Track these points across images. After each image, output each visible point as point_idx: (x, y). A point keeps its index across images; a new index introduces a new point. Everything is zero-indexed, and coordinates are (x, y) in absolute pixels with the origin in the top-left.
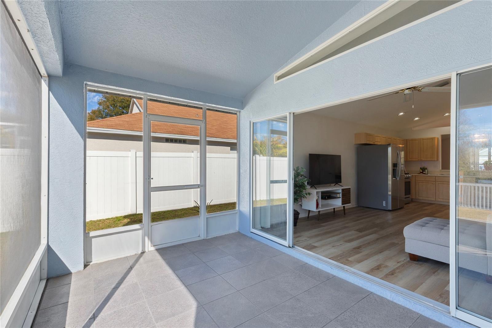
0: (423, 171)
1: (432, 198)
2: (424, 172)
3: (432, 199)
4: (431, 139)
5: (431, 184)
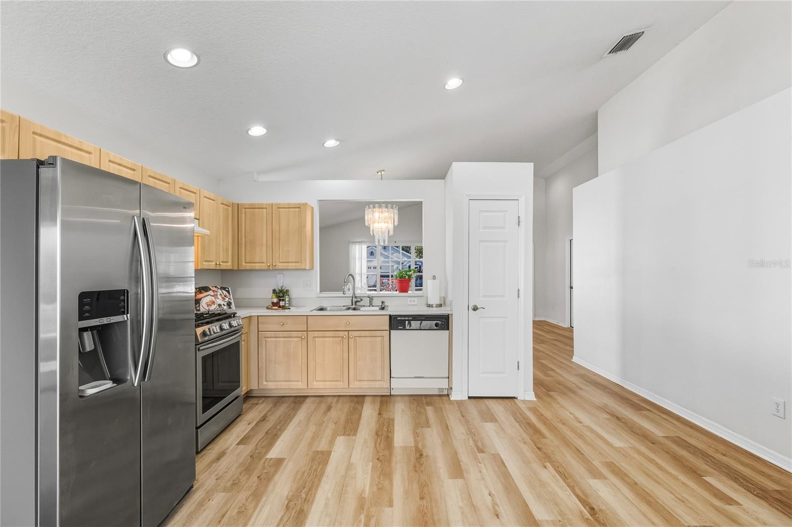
0: (280, 300)
1: (299, 381)
2: (282, 303)
3: (300, 383)
4: (298, 208)
5: (298, 339)
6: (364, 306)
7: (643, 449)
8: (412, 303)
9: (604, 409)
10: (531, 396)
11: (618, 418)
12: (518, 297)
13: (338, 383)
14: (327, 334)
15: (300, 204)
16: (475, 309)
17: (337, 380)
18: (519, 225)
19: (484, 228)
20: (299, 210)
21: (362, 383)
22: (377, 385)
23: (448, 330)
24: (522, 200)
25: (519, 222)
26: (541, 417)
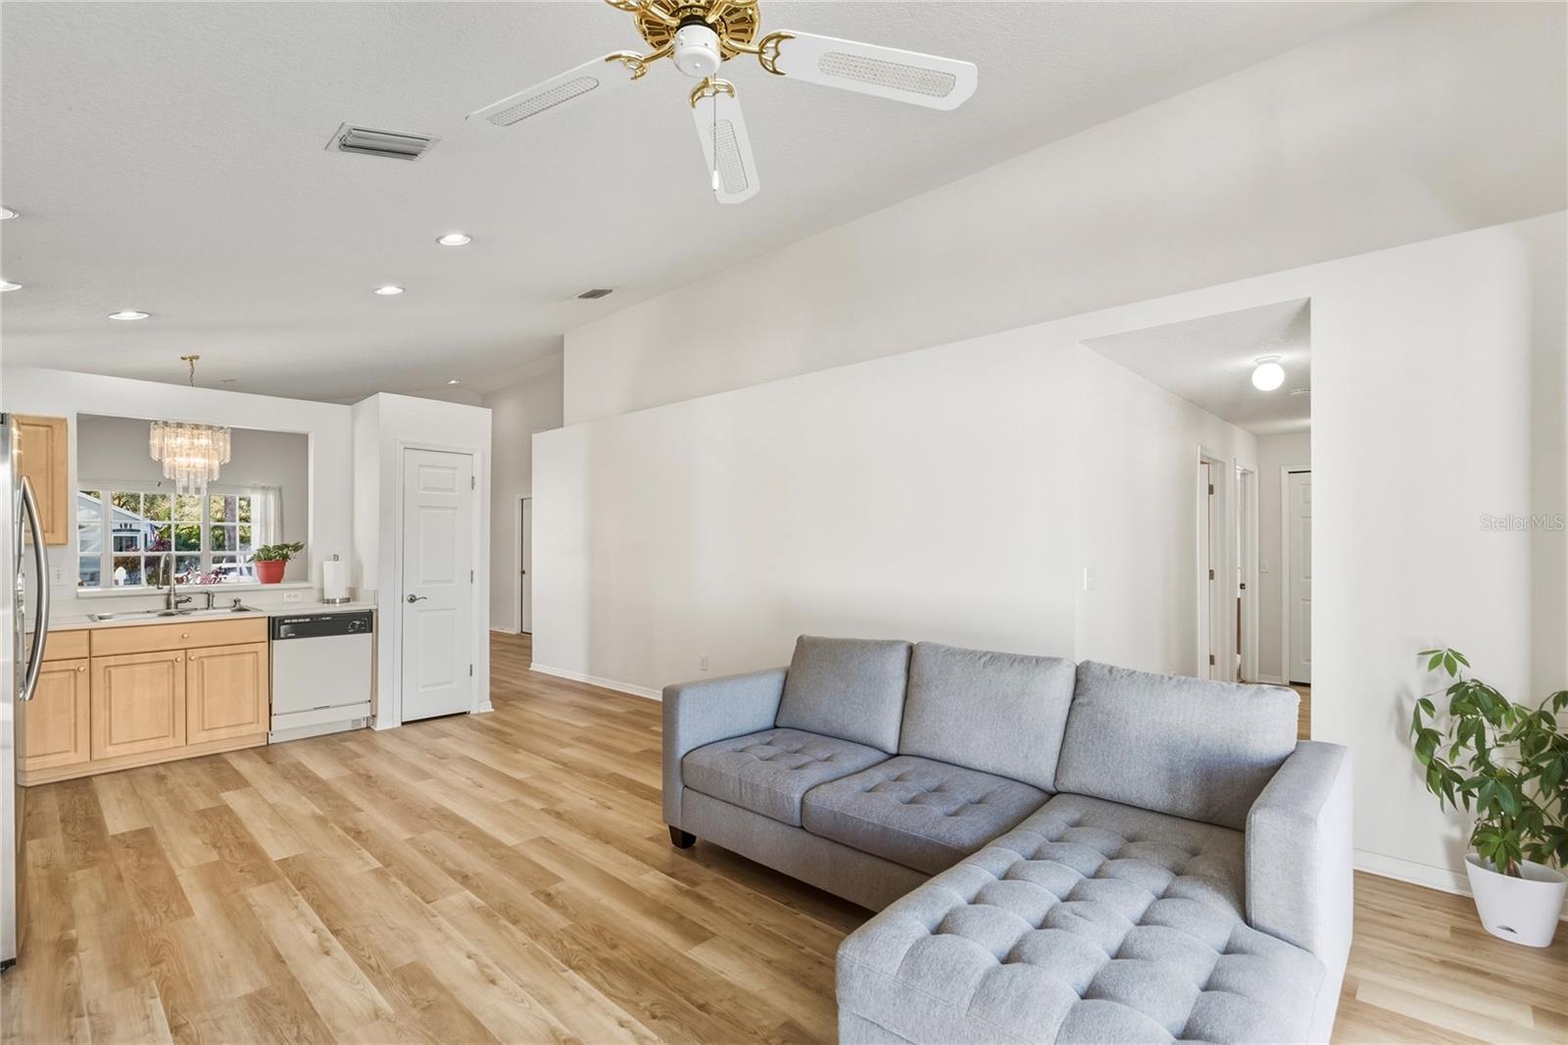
1: (69, 751)
4: (47, 426)
5: (66, 674)
6: (196, 609)
7: (605, 723)
8: (295, 600)
9: (571, 704)
10: (487, 707)
11: (584, 708)
12: (472, 581)
13: (162, 741)
14: (137, 658)
15: (50, 419)
16: (412, 600)
17: (161, 735)
18: (473, 488)
19: (425, 489)
20: (47, 431)
21: (215, 732)
22: (246, 730)
23: (371, 631)
24: (477, 456)
25: (473, 484)
26: (504, 723)
